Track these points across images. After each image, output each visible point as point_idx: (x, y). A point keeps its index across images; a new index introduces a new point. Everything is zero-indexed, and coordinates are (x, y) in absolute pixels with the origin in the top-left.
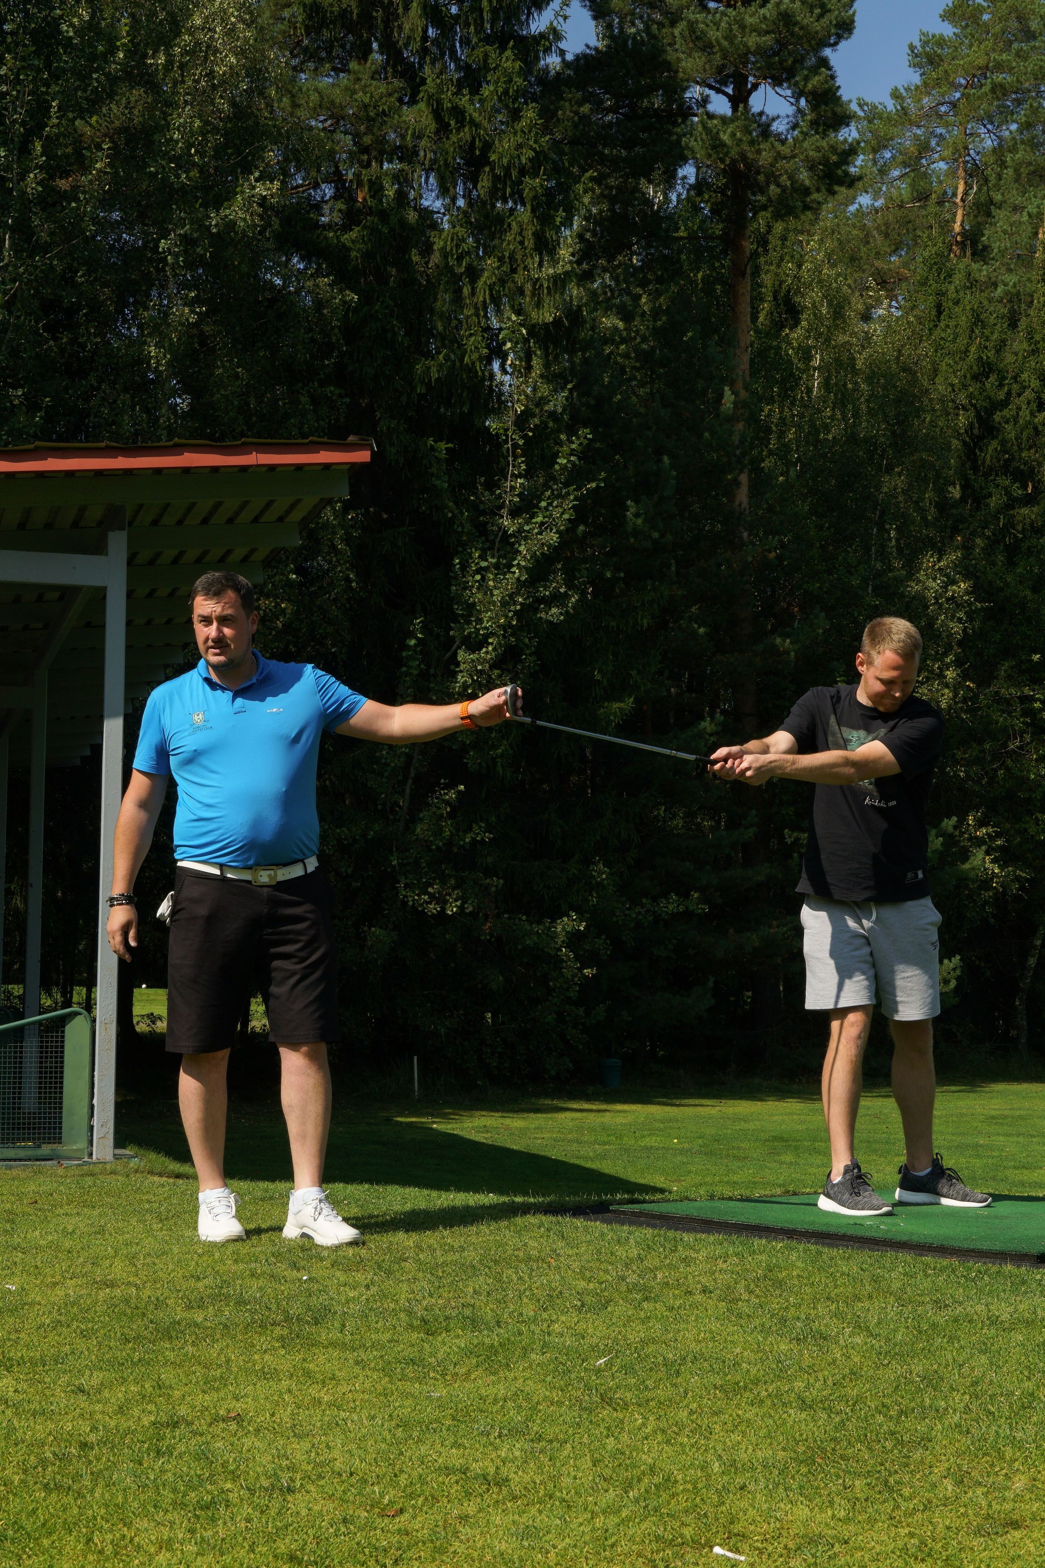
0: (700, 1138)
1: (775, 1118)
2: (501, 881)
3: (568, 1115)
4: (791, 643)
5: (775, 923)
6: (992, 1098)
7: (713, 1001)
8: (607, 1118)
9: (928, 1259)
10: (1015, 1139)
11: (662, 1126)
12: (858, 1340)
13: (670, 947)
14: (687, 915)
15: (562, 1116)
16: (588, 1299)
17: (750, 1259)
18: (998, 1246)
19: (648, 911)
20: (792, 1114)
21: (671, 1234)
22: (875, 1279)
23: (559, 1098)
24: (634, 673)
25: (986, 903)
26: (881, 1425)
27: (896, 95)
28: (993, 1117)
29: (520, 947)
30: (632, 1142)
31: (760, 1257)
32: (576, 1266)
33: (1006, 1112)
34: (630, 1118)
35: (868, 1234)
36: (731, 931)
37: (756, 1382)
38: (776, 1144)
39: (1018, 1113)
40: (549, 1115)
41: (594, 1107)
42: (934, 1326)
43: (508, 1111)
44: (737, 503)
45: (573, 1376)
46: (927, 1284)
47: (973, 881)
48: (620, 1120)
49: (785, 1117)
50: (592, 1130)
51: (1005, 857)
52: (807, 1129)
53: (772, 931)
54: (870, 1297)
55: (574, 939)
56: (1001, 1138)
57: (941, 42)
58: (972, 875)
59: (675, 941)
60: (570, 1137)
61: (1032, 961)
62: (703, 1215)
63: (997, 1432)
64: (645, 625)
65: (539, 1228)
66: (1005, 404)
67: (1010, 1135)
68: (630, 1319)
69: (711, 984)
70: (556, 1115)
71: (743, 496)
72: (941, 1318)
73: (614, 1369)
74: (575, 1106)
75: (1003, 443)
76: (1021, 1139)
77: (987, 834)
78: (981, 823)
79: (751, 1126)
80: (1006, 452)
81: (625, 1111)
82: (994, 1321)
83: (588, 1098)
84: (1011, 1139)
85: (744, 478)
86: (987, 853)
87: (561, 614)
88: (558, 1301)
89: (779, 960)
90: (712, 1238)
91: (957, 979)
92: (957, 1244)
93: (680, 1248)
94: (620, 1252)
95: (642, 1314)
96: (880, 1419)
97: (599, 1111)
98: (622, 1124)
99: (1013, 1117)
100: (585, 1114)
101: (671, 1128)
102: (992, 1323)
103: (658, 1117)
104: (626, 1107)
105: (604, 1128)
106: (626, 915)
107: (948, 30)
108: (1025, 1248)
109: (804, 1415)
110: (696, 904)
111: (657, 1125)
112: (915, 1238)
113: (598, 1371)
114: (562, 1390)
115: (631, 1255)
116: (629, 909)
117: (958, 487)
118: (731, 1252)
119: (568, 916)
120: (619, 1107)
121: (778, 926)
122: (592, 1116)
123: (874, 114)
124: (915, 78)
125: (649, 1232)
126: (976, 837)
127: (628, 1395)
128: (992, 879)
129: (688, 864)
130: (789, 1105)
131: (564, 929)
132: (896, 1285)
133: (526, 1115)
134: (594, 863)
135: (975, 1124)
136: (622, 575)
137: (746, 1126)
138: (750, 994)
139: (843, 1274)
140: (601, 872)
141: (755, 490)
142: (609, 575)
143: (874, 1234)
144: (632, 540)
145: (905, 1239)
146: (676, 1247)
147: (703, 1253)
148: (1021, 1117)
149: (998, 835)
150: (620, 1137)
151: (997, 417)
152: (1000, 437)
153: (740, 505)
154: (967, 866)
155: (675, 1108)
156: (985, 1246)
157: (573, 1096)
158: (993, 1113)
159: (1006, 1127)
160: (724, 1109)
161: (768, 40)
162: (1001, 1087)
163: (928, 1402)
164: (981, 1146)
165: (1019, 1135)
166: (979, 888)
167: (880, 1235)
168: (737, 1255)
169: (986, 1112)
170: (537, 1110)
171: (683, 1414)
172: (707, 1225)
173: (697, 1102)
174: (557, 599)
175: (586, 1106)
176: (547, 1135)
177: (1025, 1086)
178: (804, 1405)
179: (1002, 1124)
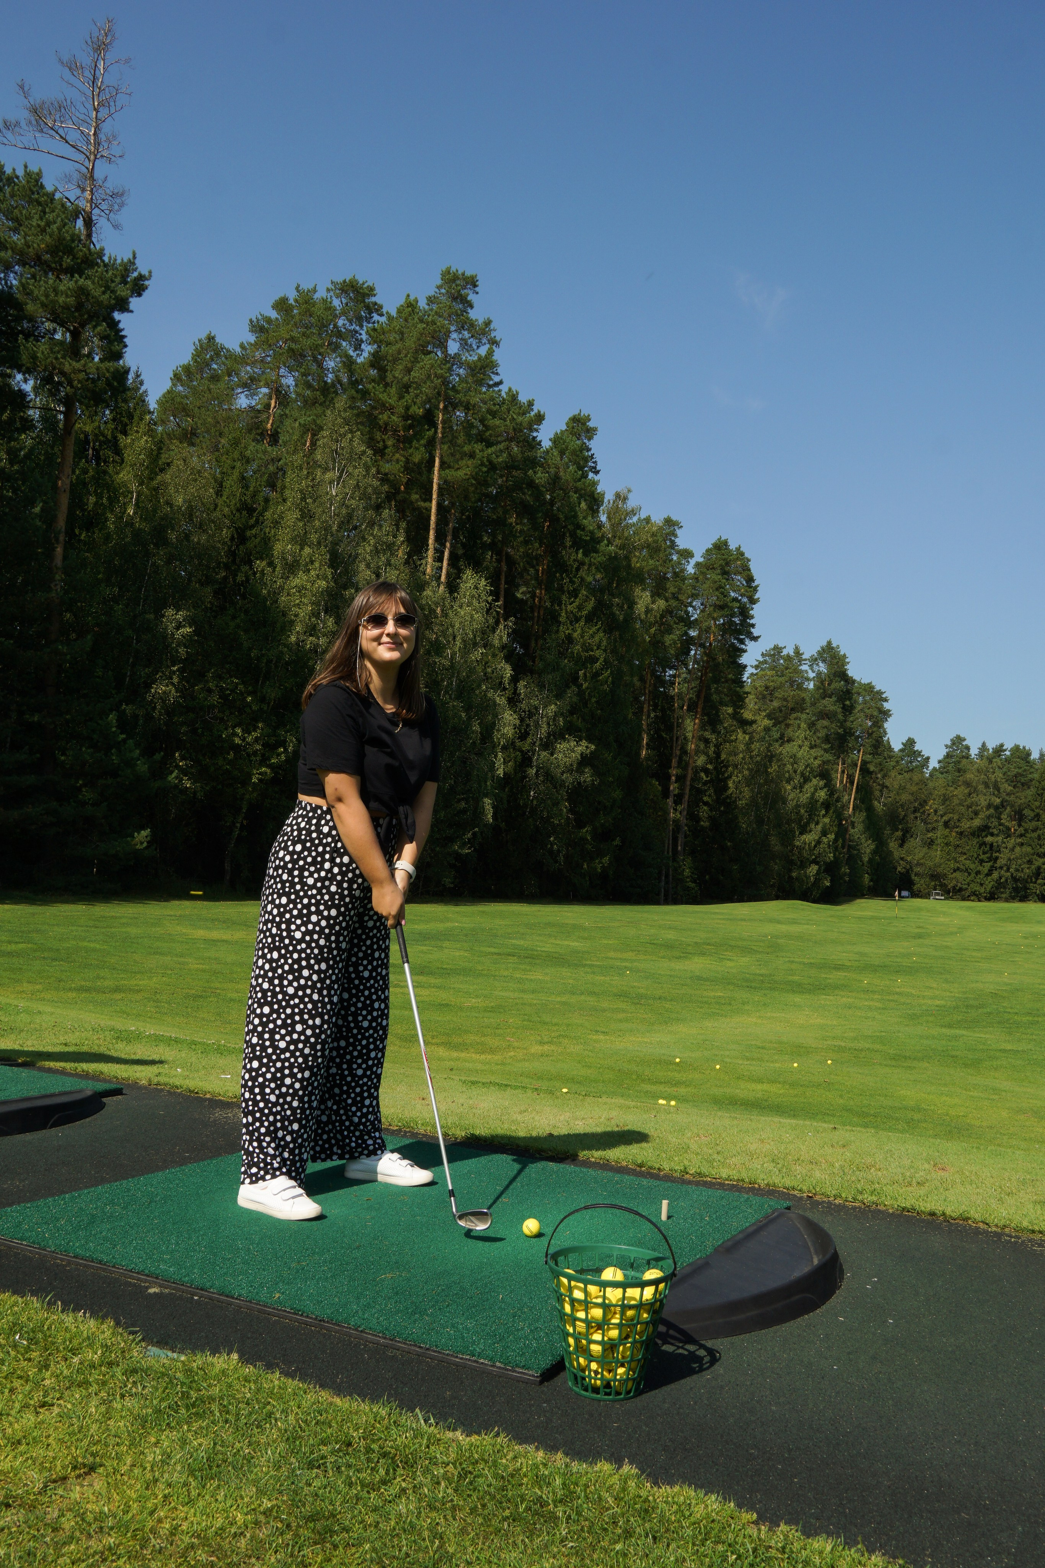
27: (242, 346)
57: (269, 320)
66: (252, 527)
78: (183, 758)
91: (148, 842)
107: (274, 315)
123: (230, 355)
124: (252, 338)
151: (248, 533)
161: (71, 300)
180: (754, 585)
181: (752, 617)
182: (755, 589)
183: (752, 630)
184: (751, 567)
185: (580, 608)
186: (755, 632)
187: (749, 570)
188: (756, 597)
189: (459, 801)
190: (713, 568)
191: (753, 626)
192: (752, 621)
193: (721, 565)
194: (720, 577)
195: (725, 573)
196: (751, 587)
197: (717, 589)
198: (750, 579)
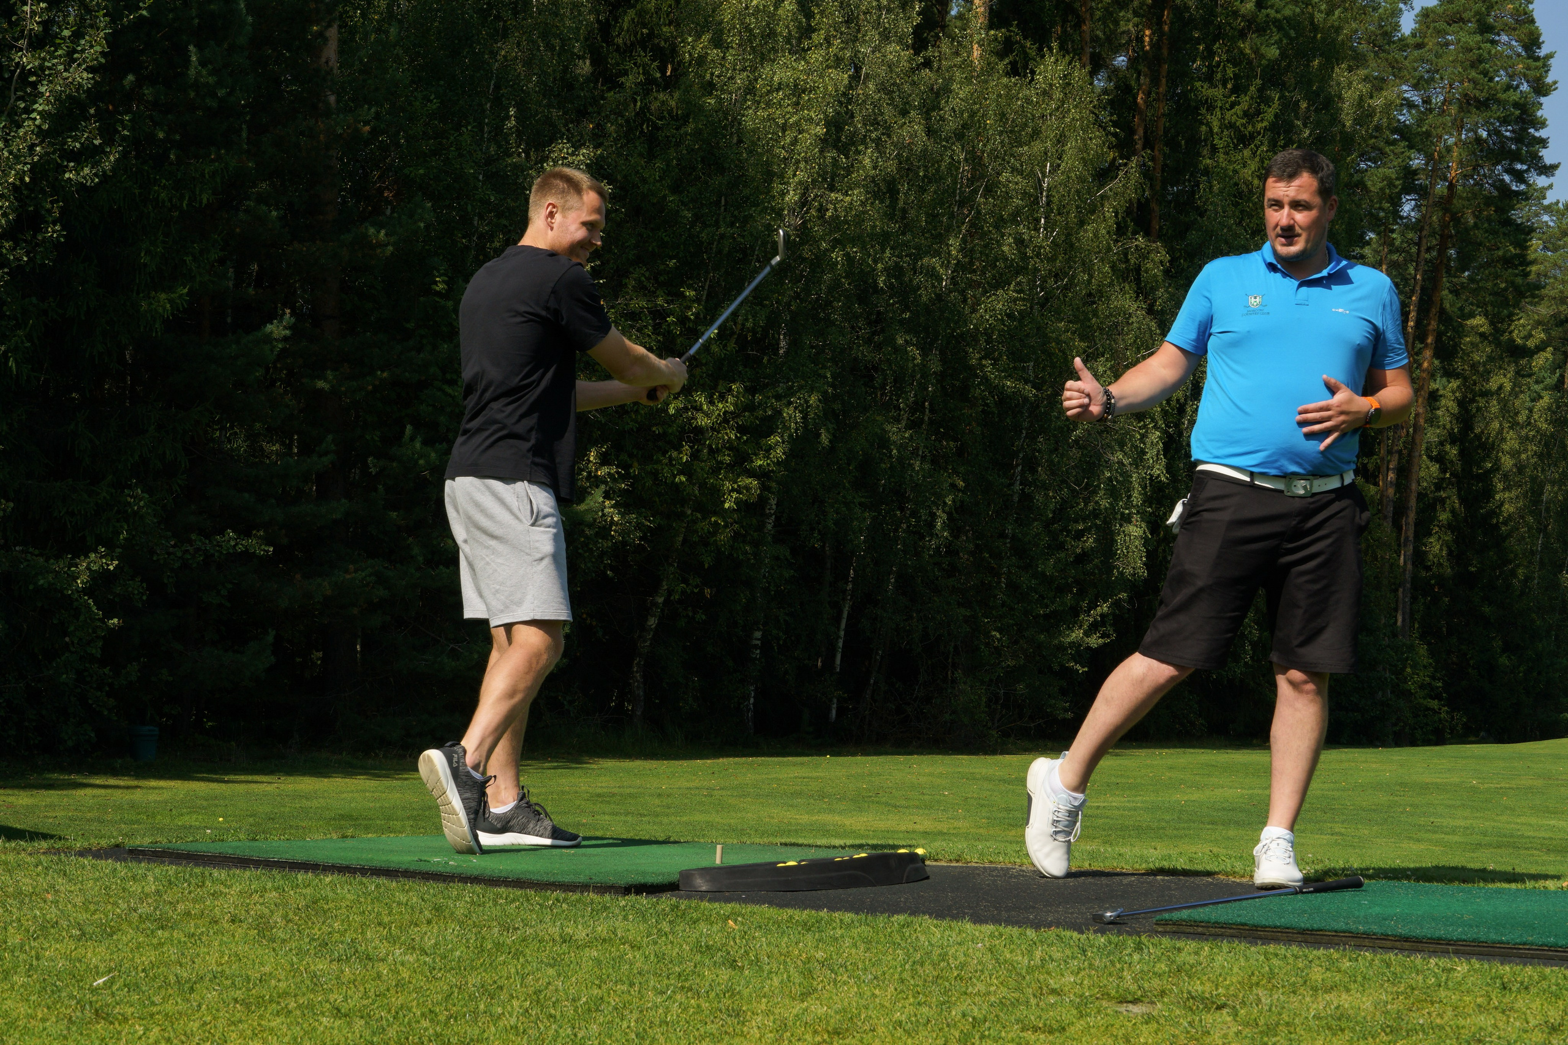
0: (251, 816)
1: (343, 796)
2: (11, 505)
3: (89, 791)
4: (386, 235)
5: (351, 567)
6: (599, 775)
7: (273, 659)
8: (137, 796)
9: (502, 890)
10: (622, 818)
11: (205, 803)
12: (410, 958)
13: (224, 592)
14: (247, 556)
15: (81, 792)
16: (89, 929)
17: (292, 893)
18: (582, 879)
19: (198, 550)
20: (364, 791)
21: (198, 870)
22: (438, 909)
23: (79, 772)
24: (188, 259)
25: (603, 554)
26: (426, 1029)
28: (599, 795)
29: (31, 587)
30: (167, 821)
31: (304, 891)
32: (79, 901)
33: (616, 790)
34: (166, 795)
35: (433, 869)
36: (298, 577)
37: (285, 994)
38: (342, 822)
39: (628, 791)
40: (65, 792)
41: (121, 783)
42: (498, 946)
43: (13, 787)
44: (323, 60)
45: (64, 994)
46: (496, 912)
47: (590, 526)
48: (153, 796)
49: (356, 795)
50: (120, 807)
51: (626, 504)
52: (381, 807)
53: (348, 576)
54: (429, 922)
55: (101, 581)
56: (607, 817)
58: (589, 518)
59: (229, 586)
60: (89, 815)
61: (652, 622)
62: (239, 853)
63: (556, 1031)
64: (205, 201)
65: (37, 866)
67: (616, 814)
68: (139, 946)
69: (270, 638)
70: (74, 792)
71: (331, 52)
72: (509, 939)
73: (115, 988)
74: (98, 782)
75: (641, 14)
76: (629, 818)
77: (609, 473)
78: (604, 460)
79: (315, 803)
80: (644, 26)
81: (162, 788)
82: (566, 939)
83: (115, 773)
84: (618, 818)
85: (333, 33)
86: (607, 496)
87: (96, 175)
88: (52, 931)
89: (355, 611)
90: (248, 873)
92: (534, 877)
93: (208, 883)
94: (134, 887)
95: (155, 941)
96: (425, 1024)
97: (128, 788)
98: (155, 802)
99: (621, 795)
100: (109, 791)
101: (217, 806)
102: (565, 941)
103: (201, 794)
104: (162, 783)
105: (133, 805)
106: (169, 554)
108: (612, 880)
109: (338, 1023)
110: (258, 546)
111: (199, 802)
112: (488, 873)
113: (94, 991)
114: (49, 1008)
115: (147, 890)
116: (173, 546)
117: (588, 62)
118: (269, 885)
119: (96, 551)
120: (153, 783)
121: (356, 571)
122: (118, 793)
125: (172, 869)
126: (596, 476)
127: (130, 1010)
128: (611, 527)
129: (246, 495)
130: (361, 782)
131: (88, 568)
132: (460, 912)
133: (35, 792)
134: (130, 487)
135: (578, 802)
136: (178, 137)
137: (306, 803)
138: (320, 654)
139: (399, 904)
140: (138, 499)
141: (346, 47)
142: (161, 135)
143: (441, 869)
144: (192, 94)
145: (476, 873)
146: (203, 882)
147: (237, 888)
148: (630, 795)
149: (623, 478)
150: (154, 816)
152: (639, 7)
153: (327, 62)
154: (582, 507)
155: (223, 786)
156: (567, 879)
157: (95, 771)
158: (599, 791)
159: (613, 806)
160: (282, 786)
162: (610, 764)
163: (482, 1007)
164: (583, 825)
165: (627, 814)
166: (597, 534)
167: (448, 870)
168: (276, 889)
169: (591, 790)
170: (50, 786)
171: (195, 1026)
172: (243, 862)
173: (250, 778)
174: (88, 155)
175: (112, 781)
176: (60, 814)
177: (638, 763)
178: (337, 1012)
179: (609, 803)
180: (1542, 52)
181: (1542, 124)
182: (1544, 63)
183: (1543, 153)
184: (1536, 15)
185: (1250, 116)
186: (1548, 156)
187: (1533, 21)
188: (1549, 80)
189: (1079, 535)
190: (1461, 20)
191: (1543, 143)
192: (1542, 133)
193: (1477, 13)
194: (1478, 38)
195: (1485, 29)
196: (1538, 59)
197: (1473, 65)
198: (1532, 42)
